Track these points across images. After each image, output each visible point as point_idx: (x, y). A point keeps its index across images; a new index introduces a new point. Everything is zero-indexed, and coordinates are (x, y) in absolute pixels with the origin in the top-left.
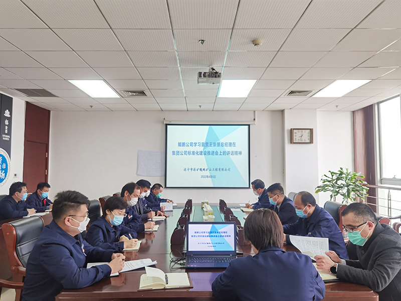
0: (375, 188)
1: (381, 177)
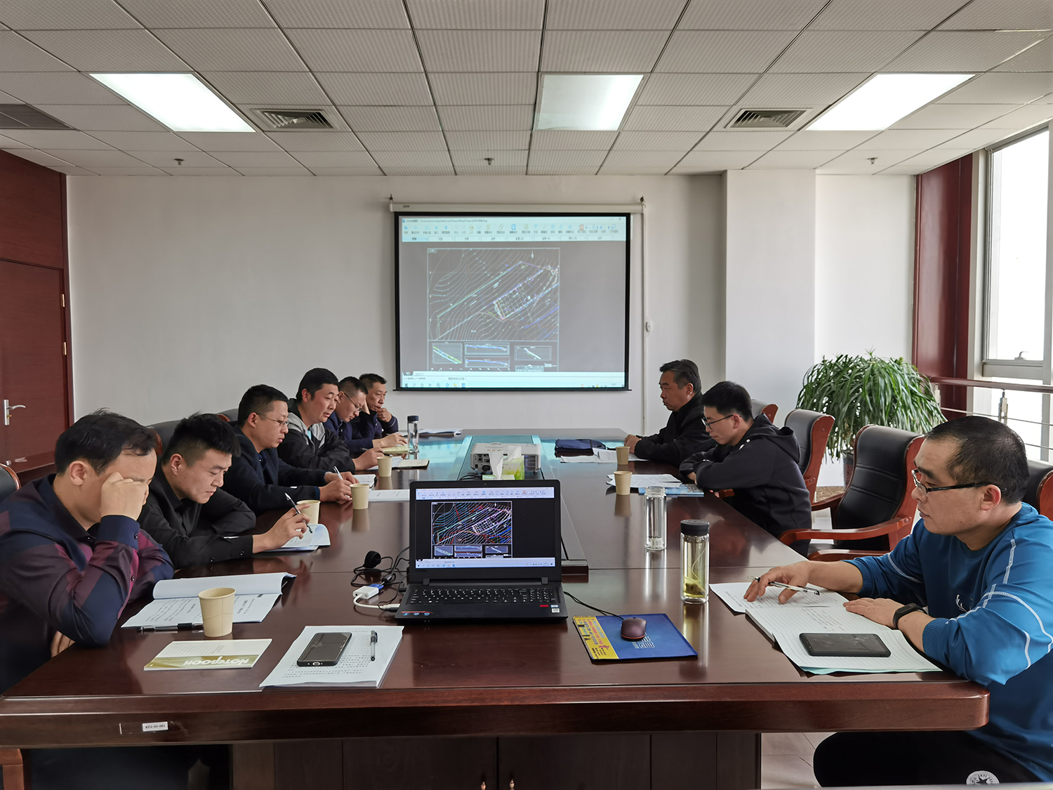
1: (982, 358)
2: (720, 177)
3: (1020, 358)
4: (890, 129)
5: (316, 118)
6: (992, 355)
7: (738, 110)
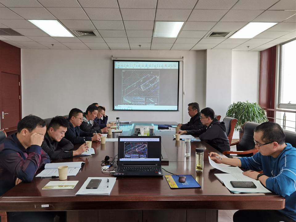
0: (274, 111)
1: (279, 103)
2: (205, 51)
3: (289, 103)
4: (253, 38)
5: (92, 33)
6: (281, 102)
7: (210, 32)
